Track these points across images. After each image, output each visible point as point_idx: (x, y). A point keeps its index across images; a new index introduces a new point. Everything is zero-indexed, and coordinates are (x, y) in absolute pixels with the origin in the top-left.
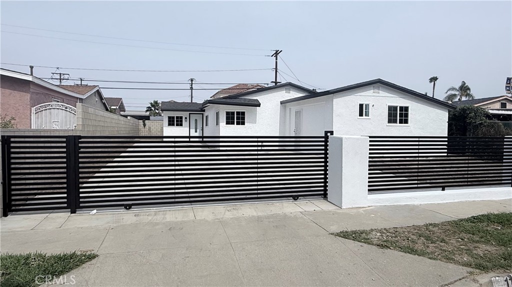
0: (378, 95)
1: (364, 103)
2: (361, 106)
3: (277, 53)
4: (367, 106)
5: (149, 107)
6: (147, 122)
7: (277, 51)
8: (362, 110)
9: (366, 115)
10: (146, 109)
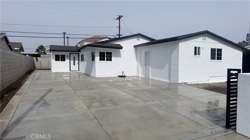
0: (205, 41)
1: (197, 46)
2: (196, 48)
3: (120, 18)
4: (199, 48)
5: (37, 49)
6: (38, 58)
7: (120, 16)
8: (197, 51)
9: (198, 54)
10: (36, 51)
